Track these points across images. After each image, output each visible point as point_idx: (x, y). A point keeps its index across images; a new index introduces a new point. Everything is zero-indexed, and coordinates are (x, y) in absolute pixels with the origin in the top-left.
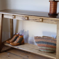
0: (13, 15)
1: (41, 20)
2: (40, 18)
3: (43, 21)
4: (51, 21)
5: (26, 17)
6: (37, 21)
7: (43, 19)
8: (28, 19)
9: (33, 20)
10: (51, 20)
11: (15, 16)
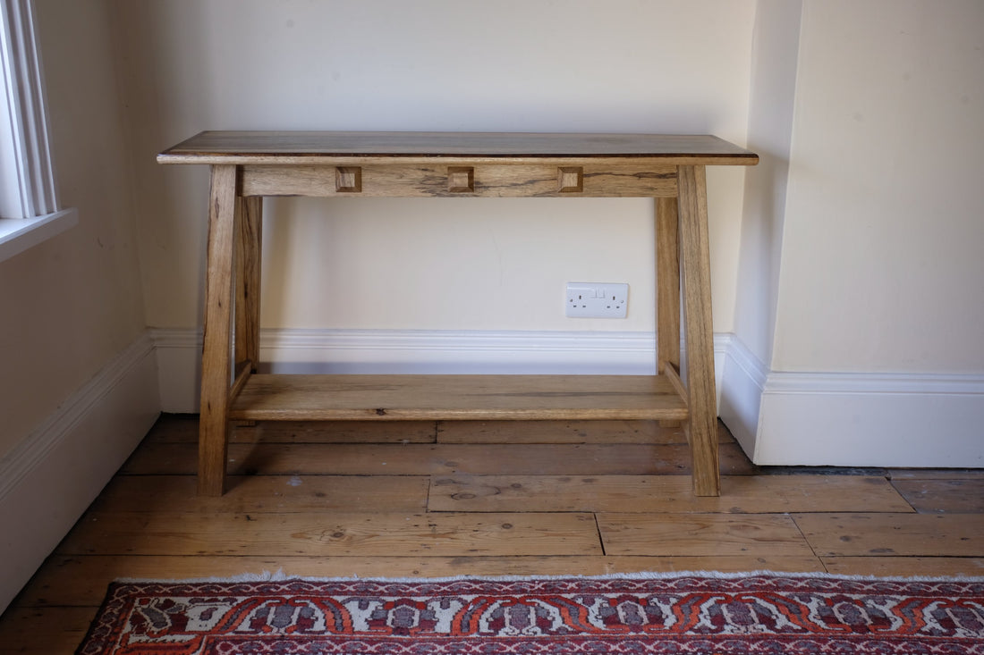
0: (341, 169)
1: (571, 180)
2: (565, 169)
3: (582, 190)
4: (635, 181)
5: (454, 169)
6: (537, 188)
7: (581, 174)
8: (473, 187)
9: (515, 185)
10: (639, 176)
11: (358, 170)
